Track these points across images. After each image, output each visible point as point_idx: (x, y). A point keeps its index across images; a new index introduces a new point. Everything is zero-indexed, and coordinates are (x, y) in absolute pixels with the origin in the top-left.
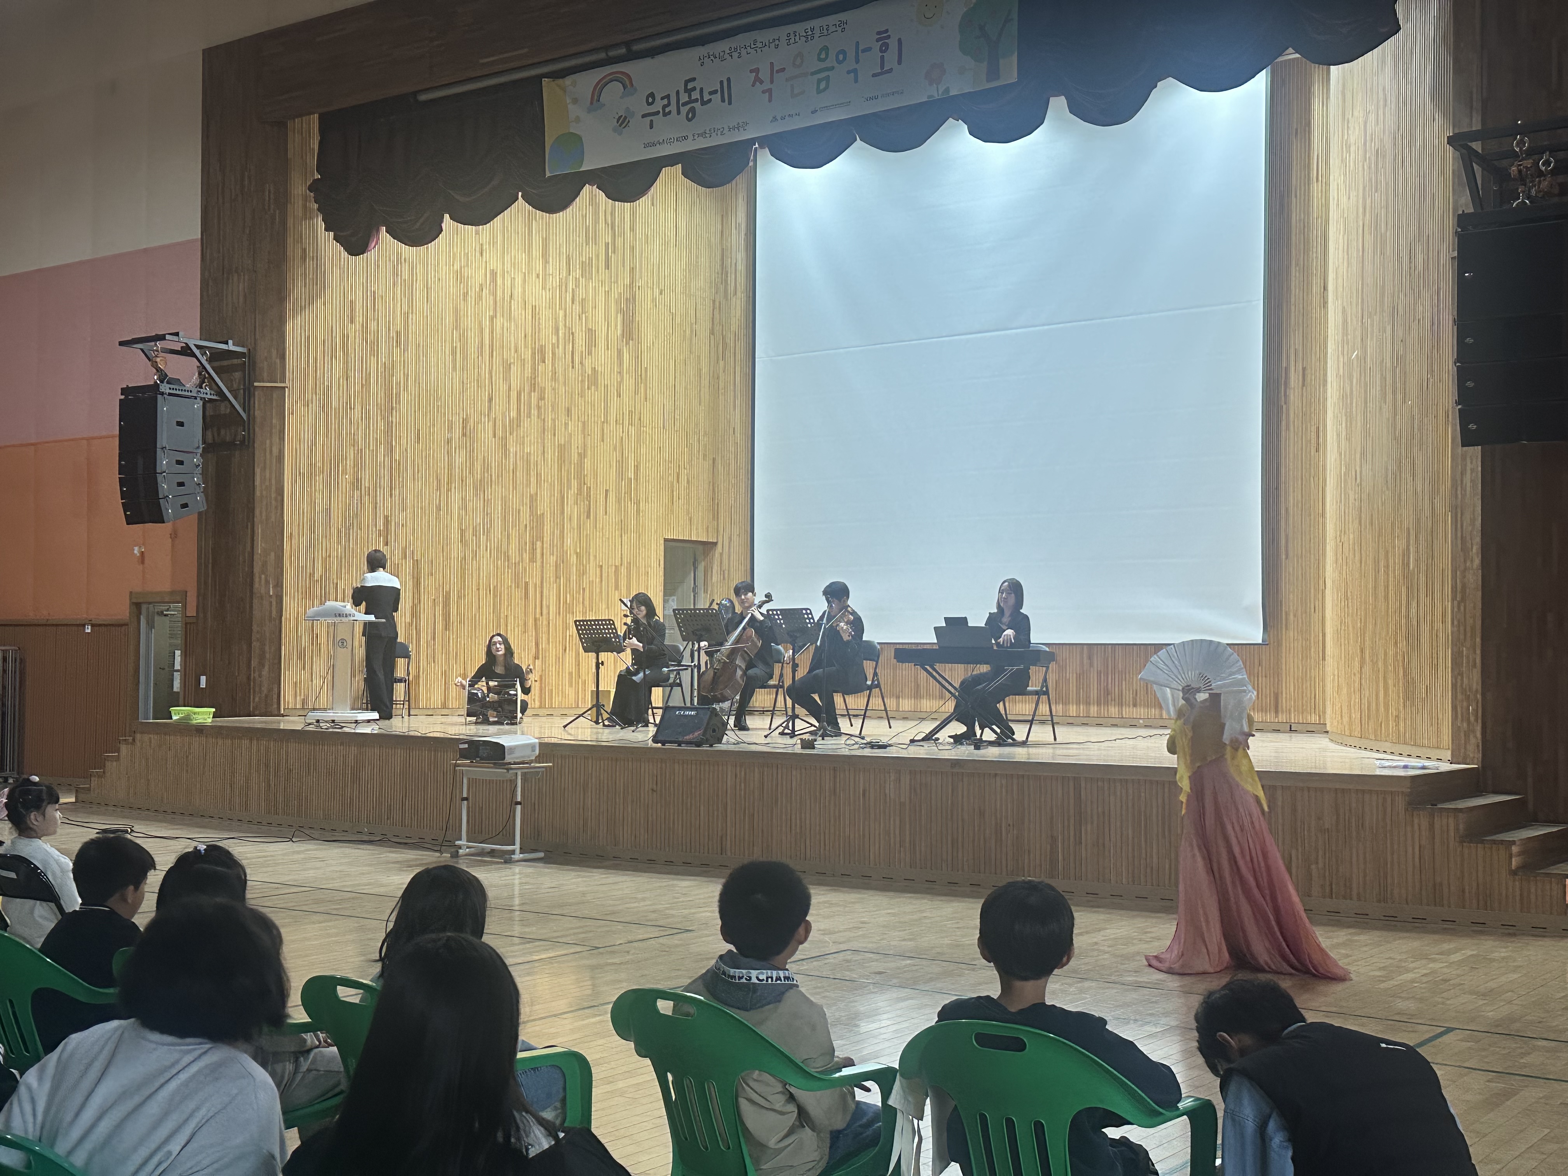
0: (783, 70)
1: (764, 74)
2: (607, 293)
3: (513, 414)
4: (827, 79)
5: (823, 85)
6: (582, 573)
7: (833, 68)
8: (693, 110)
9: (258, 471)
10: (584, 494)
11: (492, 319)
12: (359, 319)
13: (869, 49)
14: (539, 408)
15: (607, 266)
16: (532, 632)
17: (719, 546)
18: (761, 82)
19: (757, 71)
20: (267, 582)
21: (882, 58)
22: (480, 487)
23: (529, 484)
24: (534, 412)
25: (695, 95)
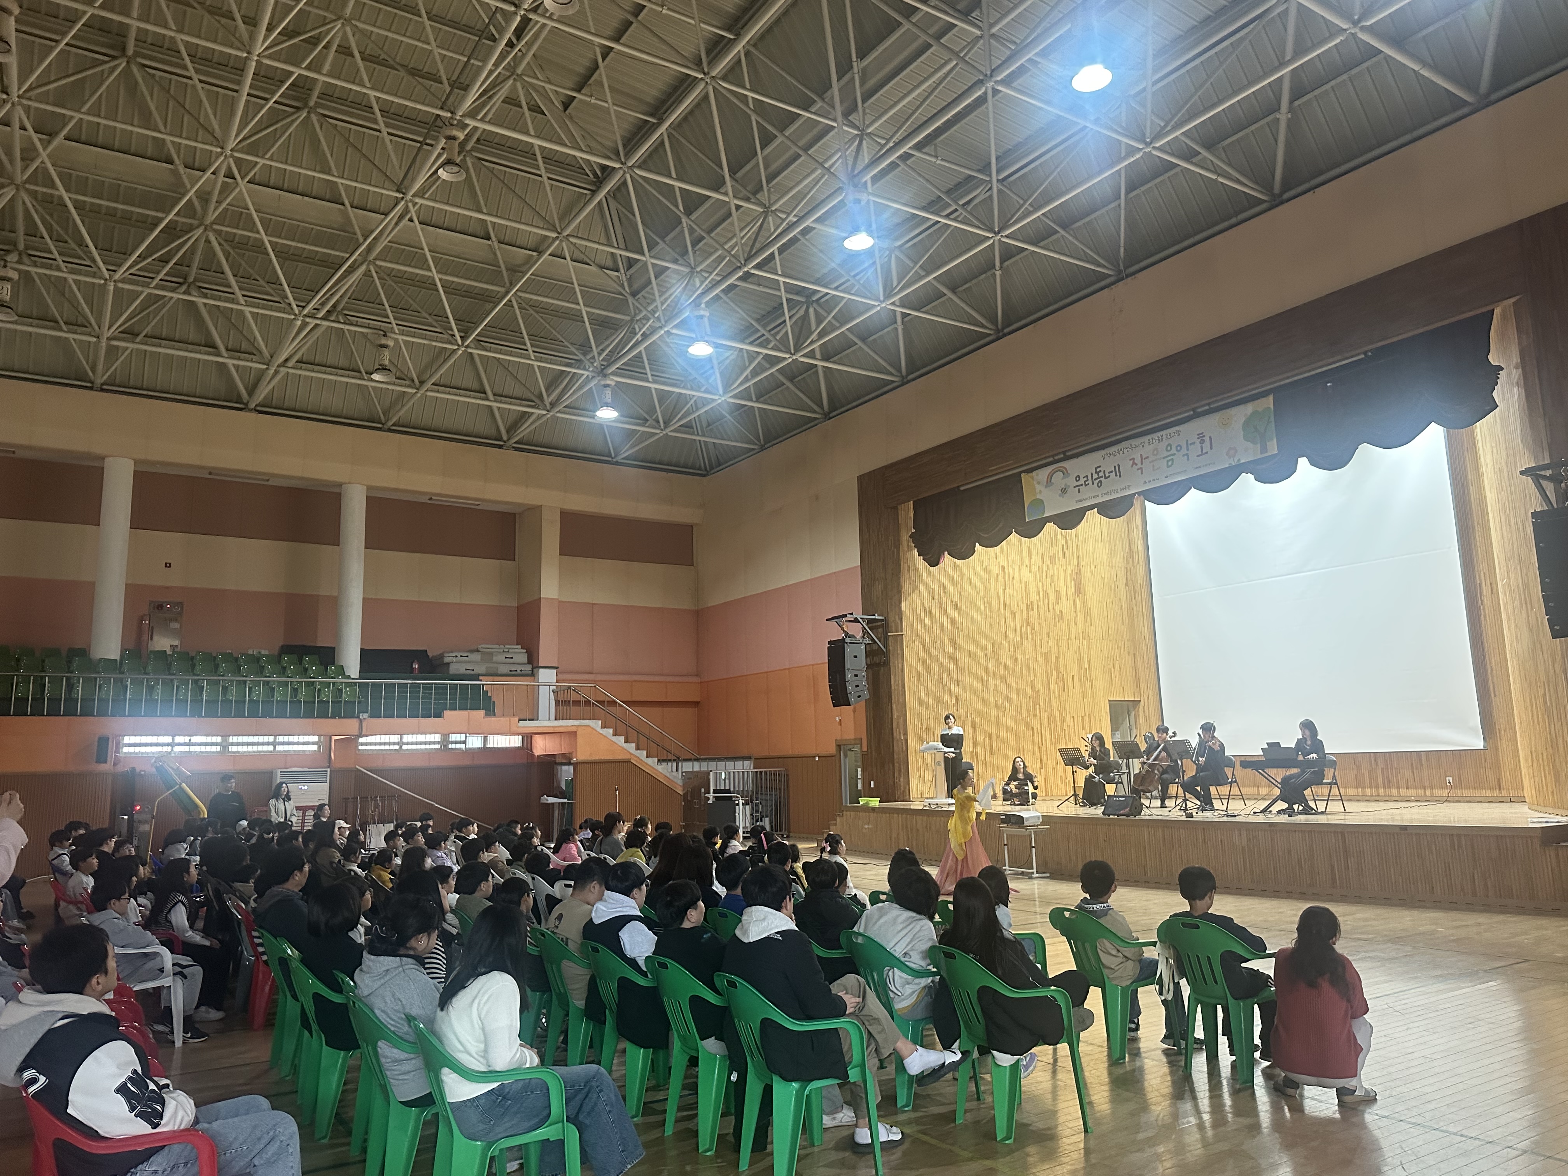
0: (1148, 457)
1: (1138, 461)
2: (1065, 571)
3: (1019, 639)
4: (1172, 459)
5: (1170, 463)
6: (1063, 721)
7: (1174, 454)
8: (1101, 482)
9: (892, 677)
10: (1061, 678)
11: (1004, 590)
12: (937, 597)
13: (1194, 443)
14: (1032, 634)
15: (1064, 557)
16: (1038, 754)
17: (1142, 702)
18: (1136, 464)
19: (1133, 459)
20: (900, 733)
21: (1202, 447)
22: (1004, 678)
23: (1030, 676)
24: (1030, 636)
25: (1101, 474)
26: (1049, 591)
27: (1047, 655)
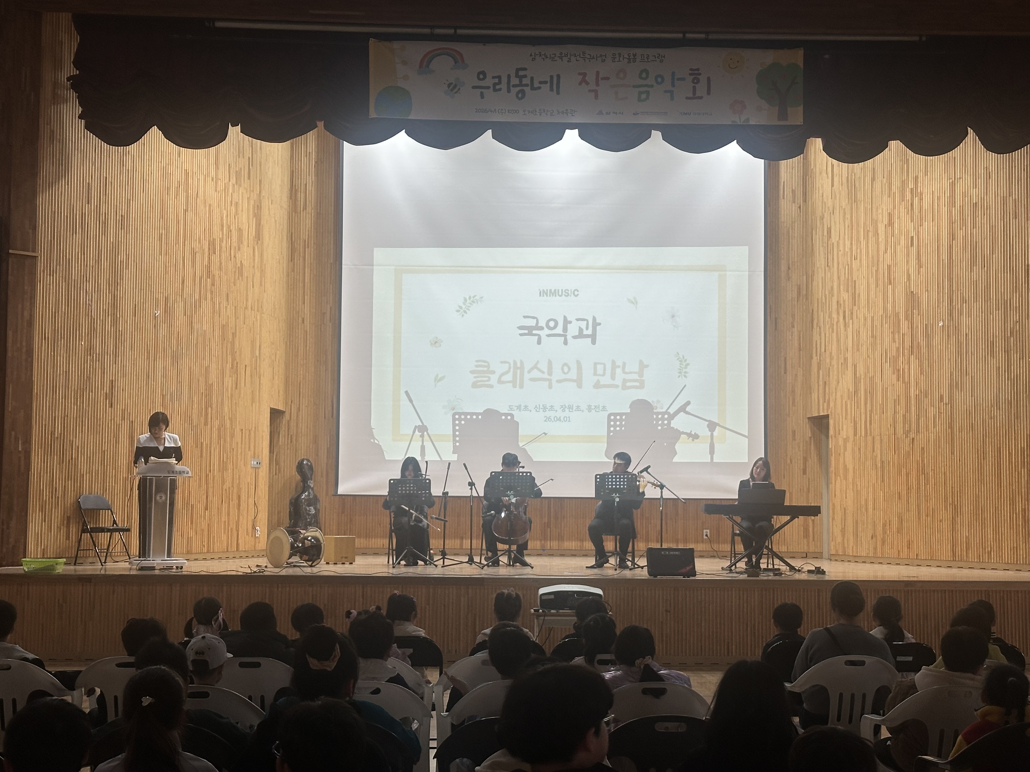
0: (608, 79)
1: (591, 78)
2: (248, 198)
3: (197, 297)
4: (648, 93)
5: (643, 96)
6: (232, 436)
7: (652, 86)
8: (523, 92)
9: (10, 333)
10: (235, 369)
11: (186, 211)
12: (94, 202)
13: (683, 79)
14: (212, 292)
15: (249, 178)
17: (287, 416)
18: (587, 83)
19: (584, 75)
20: (17, 439)
21: (694, 88)
22: (176, 358)
23: (204, 359)
24: (209, 295)
25: (526, 81)
26: (232, 228)
27: (224, 327)
